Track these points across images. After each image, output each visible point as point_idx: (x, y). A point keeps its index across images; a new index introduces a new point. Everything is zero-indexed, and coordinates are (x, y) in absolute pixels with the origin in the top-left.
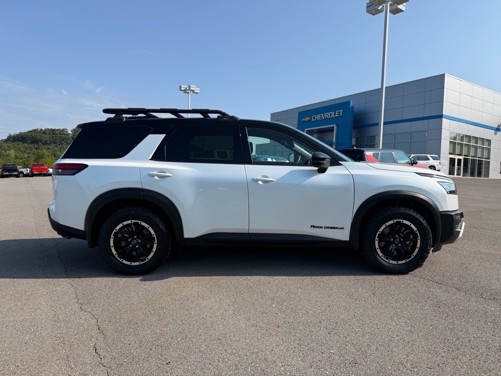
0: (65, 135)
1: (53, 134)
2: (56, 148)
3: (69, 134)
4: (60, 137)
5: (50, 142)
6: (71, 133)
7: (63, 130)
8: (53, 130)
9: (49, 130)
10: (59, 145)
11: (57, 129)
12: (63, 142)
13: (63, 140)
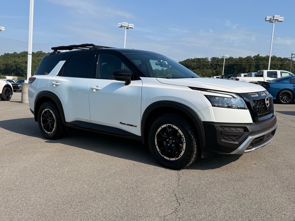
0: (206, 62)
1: (199, 62)
2: (200, 72)
3: (209, 62)
4: (203, 64)
5: (196, 67)
6: (210, 60)
7: (205, 58)
8: (199, 59)
9: (196, 59)
10: (202, 69)
11: (202, 58)
12: (204, 67)
13: (205, 66)
